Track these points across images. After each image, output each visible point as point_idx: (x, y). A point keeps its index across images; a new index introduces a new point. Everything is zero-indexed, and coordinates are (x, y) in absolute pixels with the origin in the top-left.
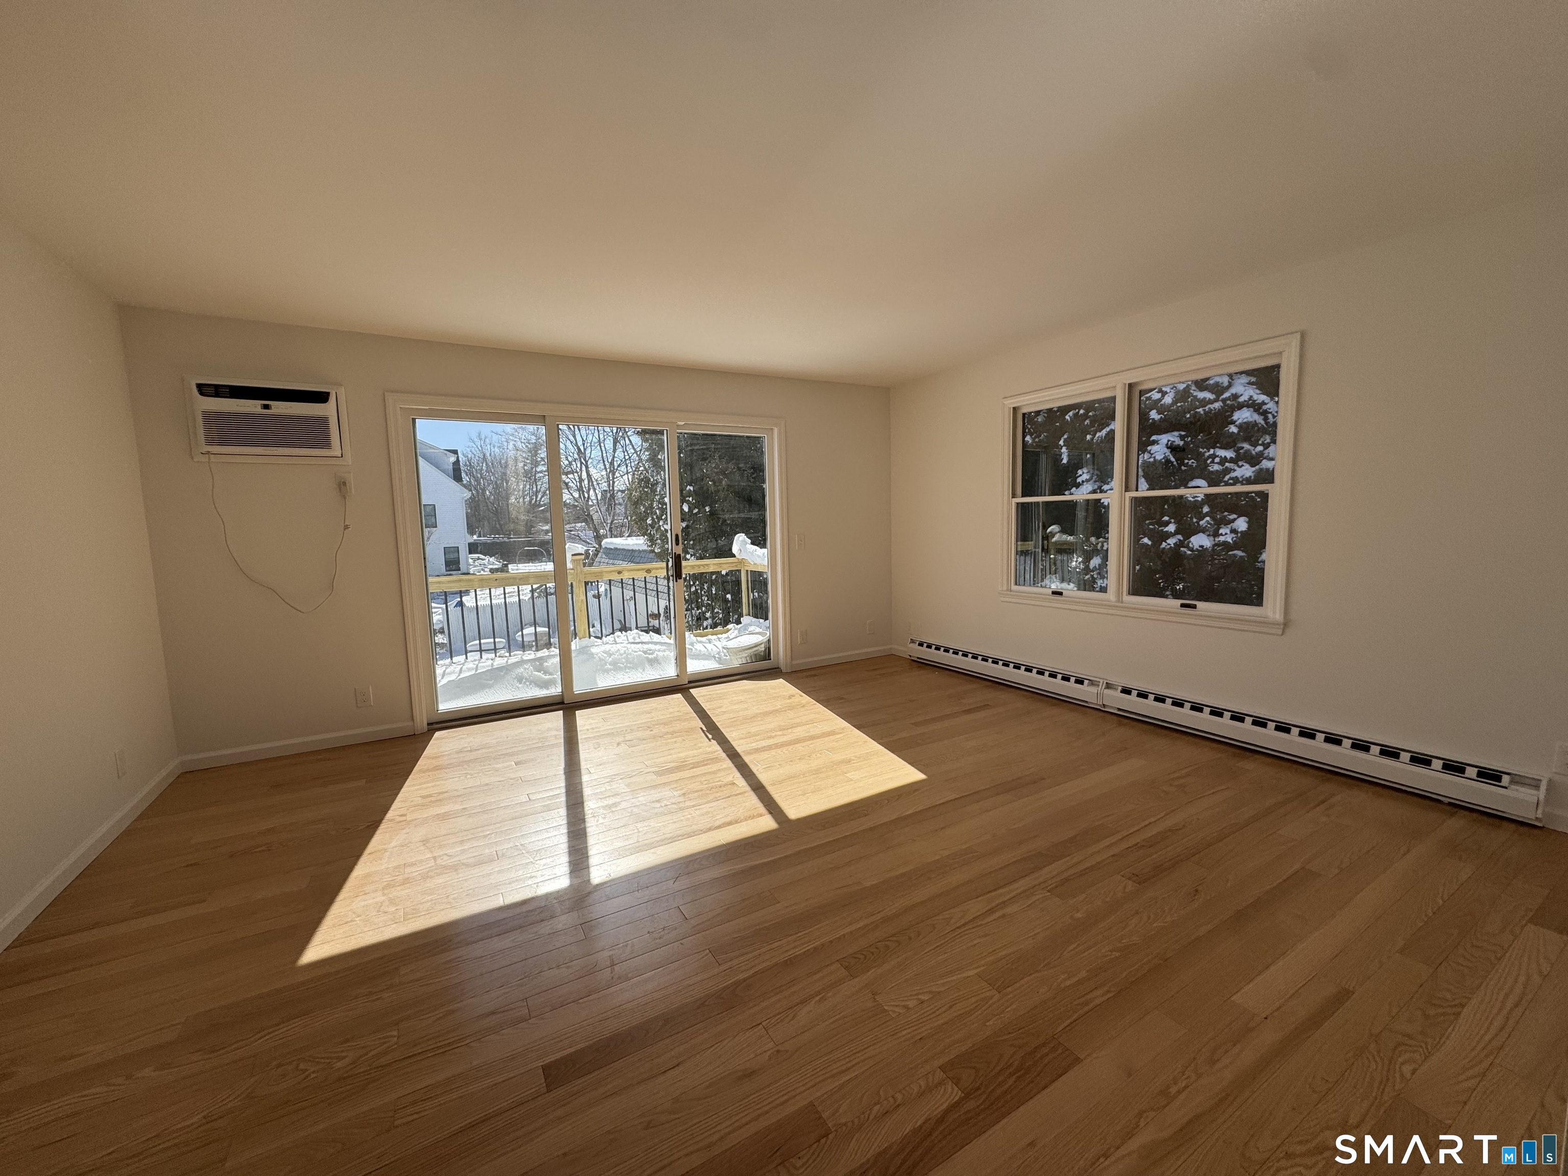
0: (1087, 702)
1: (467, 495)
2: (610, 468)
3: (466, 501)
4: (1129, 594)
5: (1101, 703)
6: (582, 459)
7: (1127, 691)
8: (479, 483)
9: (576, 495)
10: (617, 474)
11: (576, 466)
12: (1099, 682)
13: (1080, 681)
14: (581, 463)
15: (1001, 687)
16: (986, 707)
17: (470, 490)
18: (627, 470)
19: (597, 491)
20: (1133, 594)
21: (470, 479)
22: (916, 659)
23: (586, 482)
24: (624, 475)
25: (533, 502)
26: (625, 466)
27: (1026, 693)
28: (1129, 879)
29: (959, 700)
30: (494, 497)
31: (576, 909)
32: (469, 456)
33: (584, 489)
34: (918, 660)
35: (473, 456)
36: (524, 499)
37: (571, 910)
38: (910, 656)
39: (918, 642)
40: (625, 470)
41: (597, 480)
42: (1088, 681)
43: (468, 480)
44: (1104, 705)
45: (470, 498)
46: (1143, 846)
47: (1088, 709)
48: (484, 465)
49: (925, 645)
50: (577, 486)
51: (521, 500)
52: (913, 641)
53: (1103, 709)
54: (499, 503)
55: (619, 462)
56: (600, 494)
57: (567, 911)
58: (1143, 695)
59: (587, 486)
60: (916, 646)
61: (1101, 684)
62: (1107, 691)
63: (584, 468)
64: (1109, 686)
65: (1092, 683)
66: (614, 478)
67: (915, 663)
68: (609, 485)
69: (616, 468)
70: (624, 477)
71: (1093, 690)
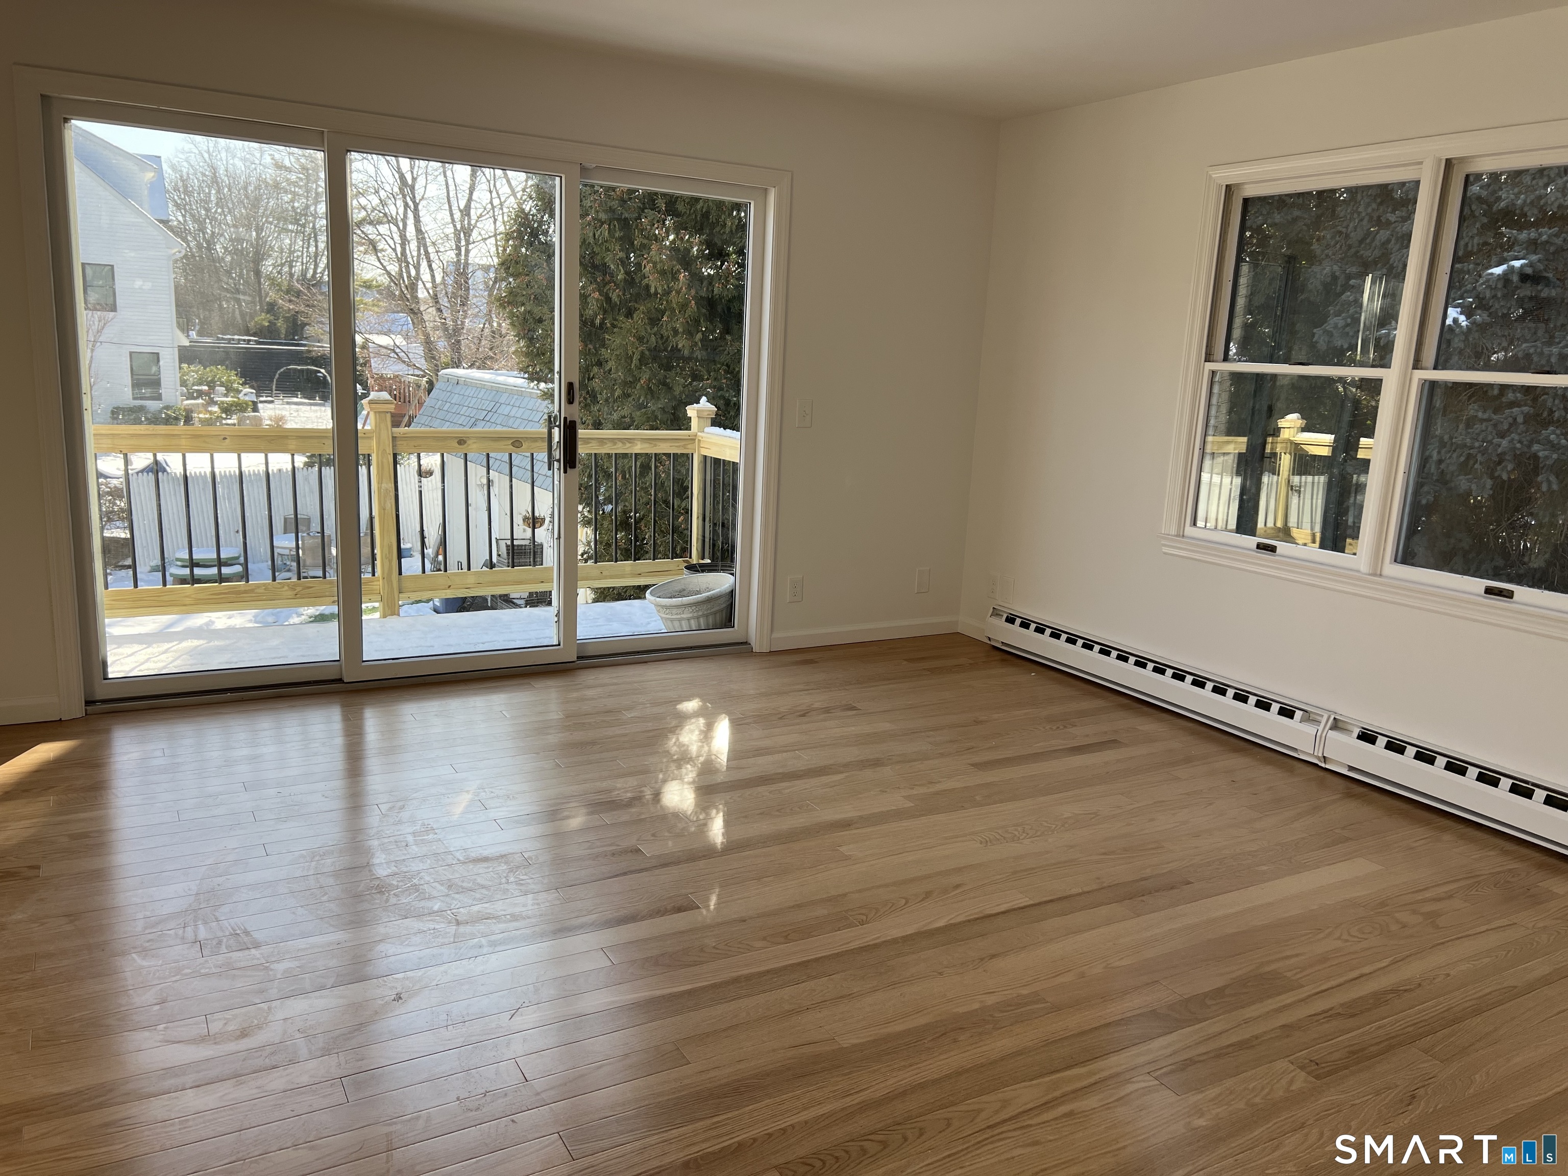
0: (1295, 750)
1: (178, 248)
2: (462, 221)
3: (176, 261)
4: (1395, 561)
5: (1320, 755)
6: (408, 199)
7: (1368, 737)
8: (202, 230)
9: (393, 268)
10: (475, 235)
11: (395, 209)
12: (1322, 716)
13: (1287, 712)
14: (406, 205)
15: (1146, 709)
16: (1112, 743)
17: (184, 239)
18: (496, 230)
19: (434, 265)
20: (1404, 561)
21: (184, 216)
22: (999, 646)
23: (413, 245)
24: (490, 237)
25: (309, 275)
26: (492, 220)
27: (1190, 725)
28: (1302, 1068)
29: (1065, 727)
30: (233, 258)
31: (336, 1051)
32: (185, 170)
33: (410, 260)
34: (1003, 648)
35: (191, 171)
36: (291, 267)
37: (326, 1052)
38: (990, 639)
39: (1005, 616)
40: (492, 228)
41: (434, 244)
42: (1301, 712)
43: (181, 218)
44: (1324, 757)
45: (185, 256)
46: (1339, 1014)
47: (1295, 763)
48: (213, 192)
49: (1018, 621)
50: (394, 250)
51: (286, 269)
52: (996, 613)
53: (1323, 765)
54: (241, 270)
55: (479, 211)
56: (440, 270)
57: (319, 1053)
58: (1395, 746)
59: (415, 254)
60: (1001, 622)
61: (1324, 720)
62: (1332, 734)
63: (410, 215)
64: (1336, 725)
65: (1308, 717)
66: (468, 243)
67: (997, 653)
68: (458, 255)
69: (473, 222)
70: (488, 242)
71: (1309, 729)
